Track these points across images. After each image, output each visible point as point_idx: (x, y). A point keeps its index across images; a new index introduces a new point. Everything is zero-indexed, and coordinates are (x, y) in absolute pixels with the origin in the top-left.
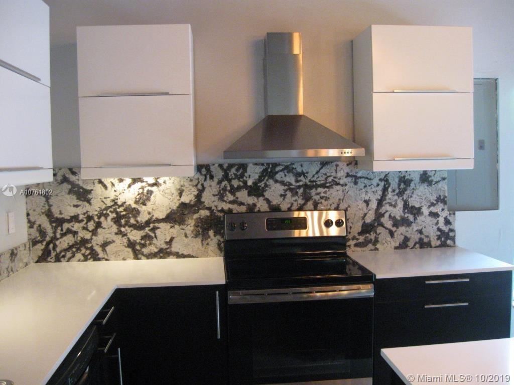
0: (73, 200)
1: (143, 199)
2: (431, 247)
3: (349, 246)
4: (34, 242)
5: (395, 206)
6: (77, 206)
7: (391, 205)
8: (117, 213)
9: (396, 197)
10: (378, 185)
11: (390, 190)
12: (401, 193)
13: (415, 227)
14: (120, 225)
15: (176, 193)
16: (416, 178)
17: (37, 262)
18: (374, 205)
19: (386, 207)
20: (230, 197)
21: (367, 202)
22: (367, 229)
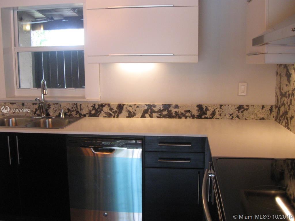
0: (286, 80)
6: (287, 85)
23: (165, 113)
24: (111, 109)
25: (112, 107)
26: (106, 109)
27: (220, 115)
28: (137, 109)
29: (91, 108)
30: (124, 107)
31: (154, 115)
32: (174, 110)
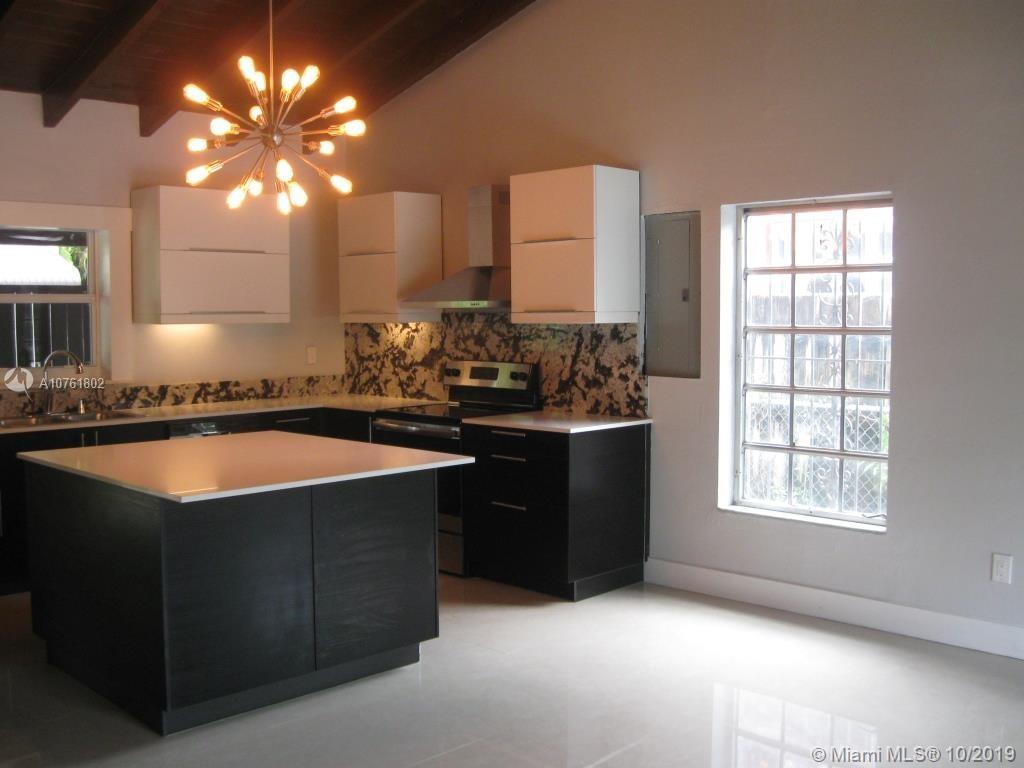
0: (368, 341)
1: (409, 343)
2: (620, 414)
3: (548, 404)
4: (349, 376)
5: (587, 364)
6: (371, 346)
7: (584, 363)
8: (394, 355)
9: (588, 354)
10: (573, 340)
11: (583, 345)
12: (592, 351)
13: (606, 390)
14: (395, 366)
15: (428, 339)
16: (607, 333)
17: (350, 392)
18: (569, 361)
19: (579, 365)
20: (462, 346)
21: (563, 358)
22: (565, 386)
23: (223, 394)
24: (150, 395)
25: (151, 391)
26: (142, 395)
27: (289, 392)
28: (187, 391)
29: (119, 395)
30: (169, 389)
31: (209, 398)
32: (234, 390)
